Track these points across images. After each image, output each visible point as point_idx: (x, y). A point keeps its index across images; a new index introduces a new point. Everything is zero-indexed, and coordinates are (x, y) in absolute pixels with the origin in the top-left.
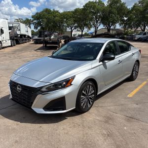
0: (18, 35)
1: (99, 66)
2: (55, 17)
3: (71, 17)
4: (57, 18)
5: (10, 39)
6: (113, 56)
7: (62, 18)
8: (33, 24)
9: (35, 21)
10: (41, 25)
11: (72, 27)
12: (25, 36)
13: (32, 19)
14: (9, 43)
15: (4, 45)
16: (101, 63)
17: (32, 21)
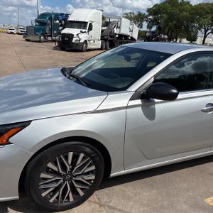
0: (116, 34)
1: (127, 107)
2: (181, 11)
3: (207, 13)
4: (184, 13)
5: (101, 39)
6: (175, 91)
7: (192, 14)
8: (147, 21)
9: (151, 17)
10: (158, 23)
11: (208, 30)
12: (126, 37)
13: (147, 14)
14: (98, 44)
15: (90, 46)
16: (139, 102)
17: (147, 17)
